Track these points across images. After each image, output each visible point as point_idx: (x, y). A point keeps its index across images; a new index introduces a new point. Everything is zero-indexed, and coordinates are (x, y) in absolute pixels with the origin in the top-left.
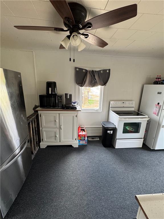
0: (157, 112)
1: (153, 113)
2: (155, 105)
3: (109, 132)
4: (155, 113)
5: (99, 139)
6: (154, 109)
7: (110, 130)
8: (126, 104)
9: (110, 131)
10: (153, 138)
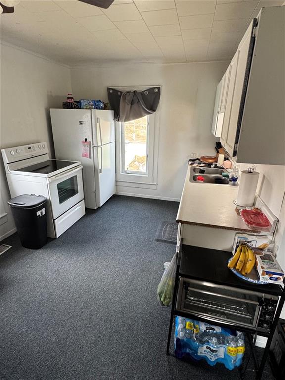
0: (88, 152)
1: (83, 156)
2: (81, 143)
3: (38, 213)
4: (85, 155)
5: (10, 247)
6: (82, 149)
7: (40, 208)
8: (34, 150)
9: (40, 211)
10: (94, 193)
